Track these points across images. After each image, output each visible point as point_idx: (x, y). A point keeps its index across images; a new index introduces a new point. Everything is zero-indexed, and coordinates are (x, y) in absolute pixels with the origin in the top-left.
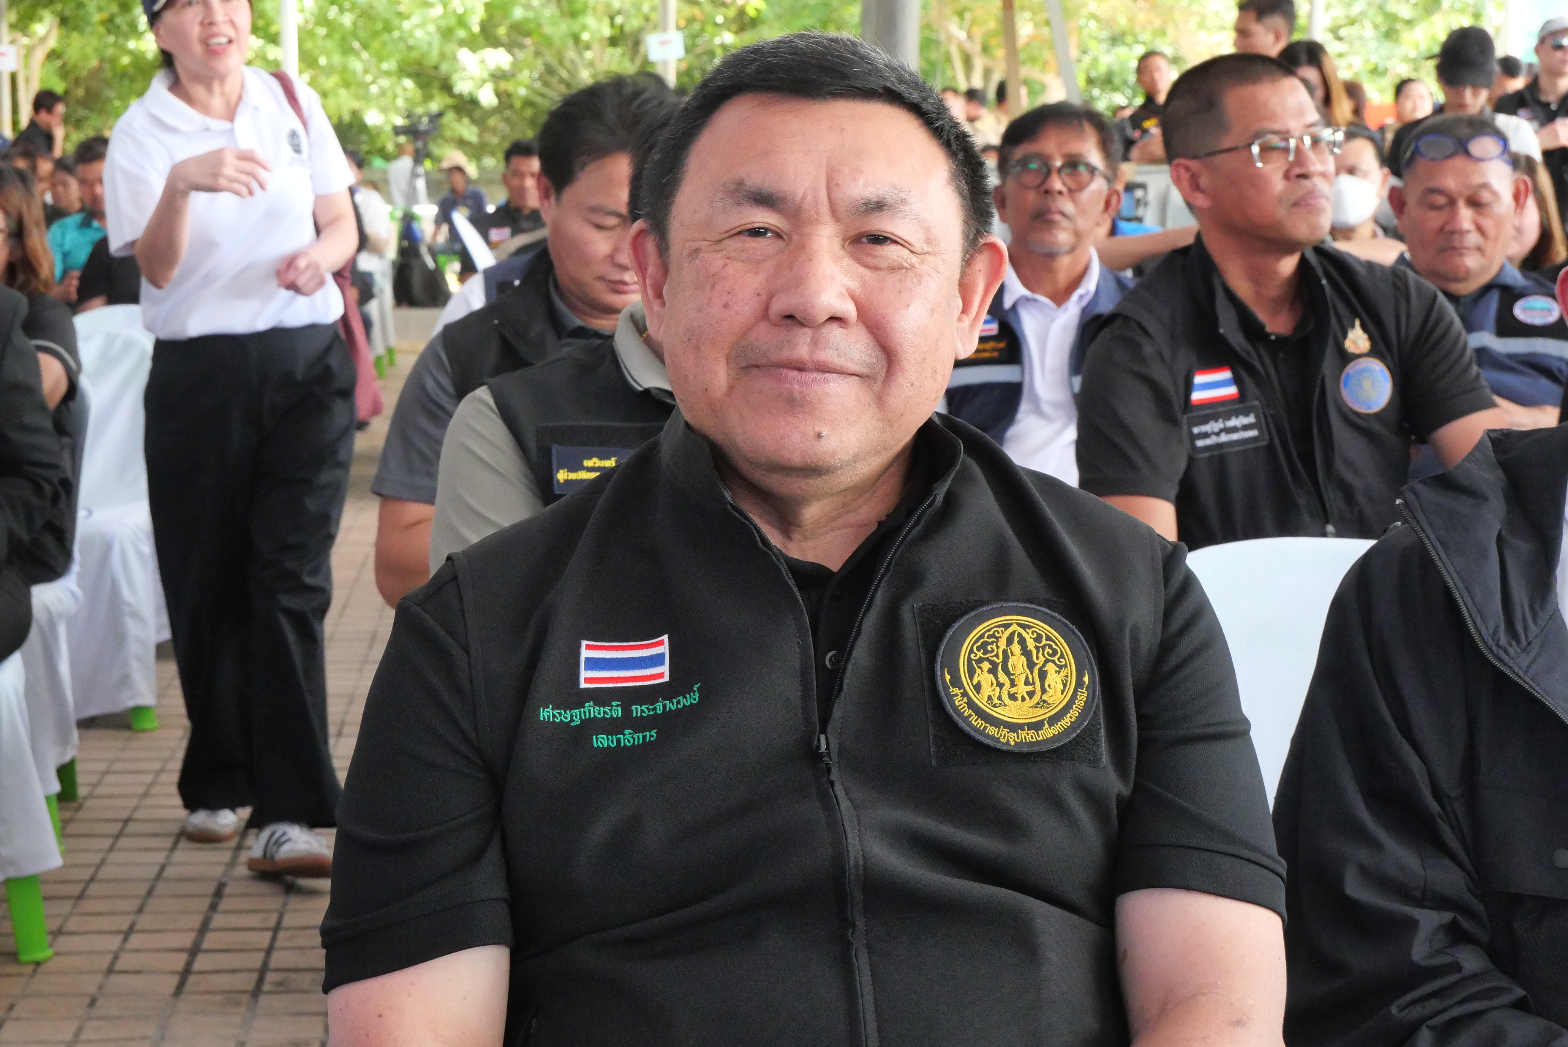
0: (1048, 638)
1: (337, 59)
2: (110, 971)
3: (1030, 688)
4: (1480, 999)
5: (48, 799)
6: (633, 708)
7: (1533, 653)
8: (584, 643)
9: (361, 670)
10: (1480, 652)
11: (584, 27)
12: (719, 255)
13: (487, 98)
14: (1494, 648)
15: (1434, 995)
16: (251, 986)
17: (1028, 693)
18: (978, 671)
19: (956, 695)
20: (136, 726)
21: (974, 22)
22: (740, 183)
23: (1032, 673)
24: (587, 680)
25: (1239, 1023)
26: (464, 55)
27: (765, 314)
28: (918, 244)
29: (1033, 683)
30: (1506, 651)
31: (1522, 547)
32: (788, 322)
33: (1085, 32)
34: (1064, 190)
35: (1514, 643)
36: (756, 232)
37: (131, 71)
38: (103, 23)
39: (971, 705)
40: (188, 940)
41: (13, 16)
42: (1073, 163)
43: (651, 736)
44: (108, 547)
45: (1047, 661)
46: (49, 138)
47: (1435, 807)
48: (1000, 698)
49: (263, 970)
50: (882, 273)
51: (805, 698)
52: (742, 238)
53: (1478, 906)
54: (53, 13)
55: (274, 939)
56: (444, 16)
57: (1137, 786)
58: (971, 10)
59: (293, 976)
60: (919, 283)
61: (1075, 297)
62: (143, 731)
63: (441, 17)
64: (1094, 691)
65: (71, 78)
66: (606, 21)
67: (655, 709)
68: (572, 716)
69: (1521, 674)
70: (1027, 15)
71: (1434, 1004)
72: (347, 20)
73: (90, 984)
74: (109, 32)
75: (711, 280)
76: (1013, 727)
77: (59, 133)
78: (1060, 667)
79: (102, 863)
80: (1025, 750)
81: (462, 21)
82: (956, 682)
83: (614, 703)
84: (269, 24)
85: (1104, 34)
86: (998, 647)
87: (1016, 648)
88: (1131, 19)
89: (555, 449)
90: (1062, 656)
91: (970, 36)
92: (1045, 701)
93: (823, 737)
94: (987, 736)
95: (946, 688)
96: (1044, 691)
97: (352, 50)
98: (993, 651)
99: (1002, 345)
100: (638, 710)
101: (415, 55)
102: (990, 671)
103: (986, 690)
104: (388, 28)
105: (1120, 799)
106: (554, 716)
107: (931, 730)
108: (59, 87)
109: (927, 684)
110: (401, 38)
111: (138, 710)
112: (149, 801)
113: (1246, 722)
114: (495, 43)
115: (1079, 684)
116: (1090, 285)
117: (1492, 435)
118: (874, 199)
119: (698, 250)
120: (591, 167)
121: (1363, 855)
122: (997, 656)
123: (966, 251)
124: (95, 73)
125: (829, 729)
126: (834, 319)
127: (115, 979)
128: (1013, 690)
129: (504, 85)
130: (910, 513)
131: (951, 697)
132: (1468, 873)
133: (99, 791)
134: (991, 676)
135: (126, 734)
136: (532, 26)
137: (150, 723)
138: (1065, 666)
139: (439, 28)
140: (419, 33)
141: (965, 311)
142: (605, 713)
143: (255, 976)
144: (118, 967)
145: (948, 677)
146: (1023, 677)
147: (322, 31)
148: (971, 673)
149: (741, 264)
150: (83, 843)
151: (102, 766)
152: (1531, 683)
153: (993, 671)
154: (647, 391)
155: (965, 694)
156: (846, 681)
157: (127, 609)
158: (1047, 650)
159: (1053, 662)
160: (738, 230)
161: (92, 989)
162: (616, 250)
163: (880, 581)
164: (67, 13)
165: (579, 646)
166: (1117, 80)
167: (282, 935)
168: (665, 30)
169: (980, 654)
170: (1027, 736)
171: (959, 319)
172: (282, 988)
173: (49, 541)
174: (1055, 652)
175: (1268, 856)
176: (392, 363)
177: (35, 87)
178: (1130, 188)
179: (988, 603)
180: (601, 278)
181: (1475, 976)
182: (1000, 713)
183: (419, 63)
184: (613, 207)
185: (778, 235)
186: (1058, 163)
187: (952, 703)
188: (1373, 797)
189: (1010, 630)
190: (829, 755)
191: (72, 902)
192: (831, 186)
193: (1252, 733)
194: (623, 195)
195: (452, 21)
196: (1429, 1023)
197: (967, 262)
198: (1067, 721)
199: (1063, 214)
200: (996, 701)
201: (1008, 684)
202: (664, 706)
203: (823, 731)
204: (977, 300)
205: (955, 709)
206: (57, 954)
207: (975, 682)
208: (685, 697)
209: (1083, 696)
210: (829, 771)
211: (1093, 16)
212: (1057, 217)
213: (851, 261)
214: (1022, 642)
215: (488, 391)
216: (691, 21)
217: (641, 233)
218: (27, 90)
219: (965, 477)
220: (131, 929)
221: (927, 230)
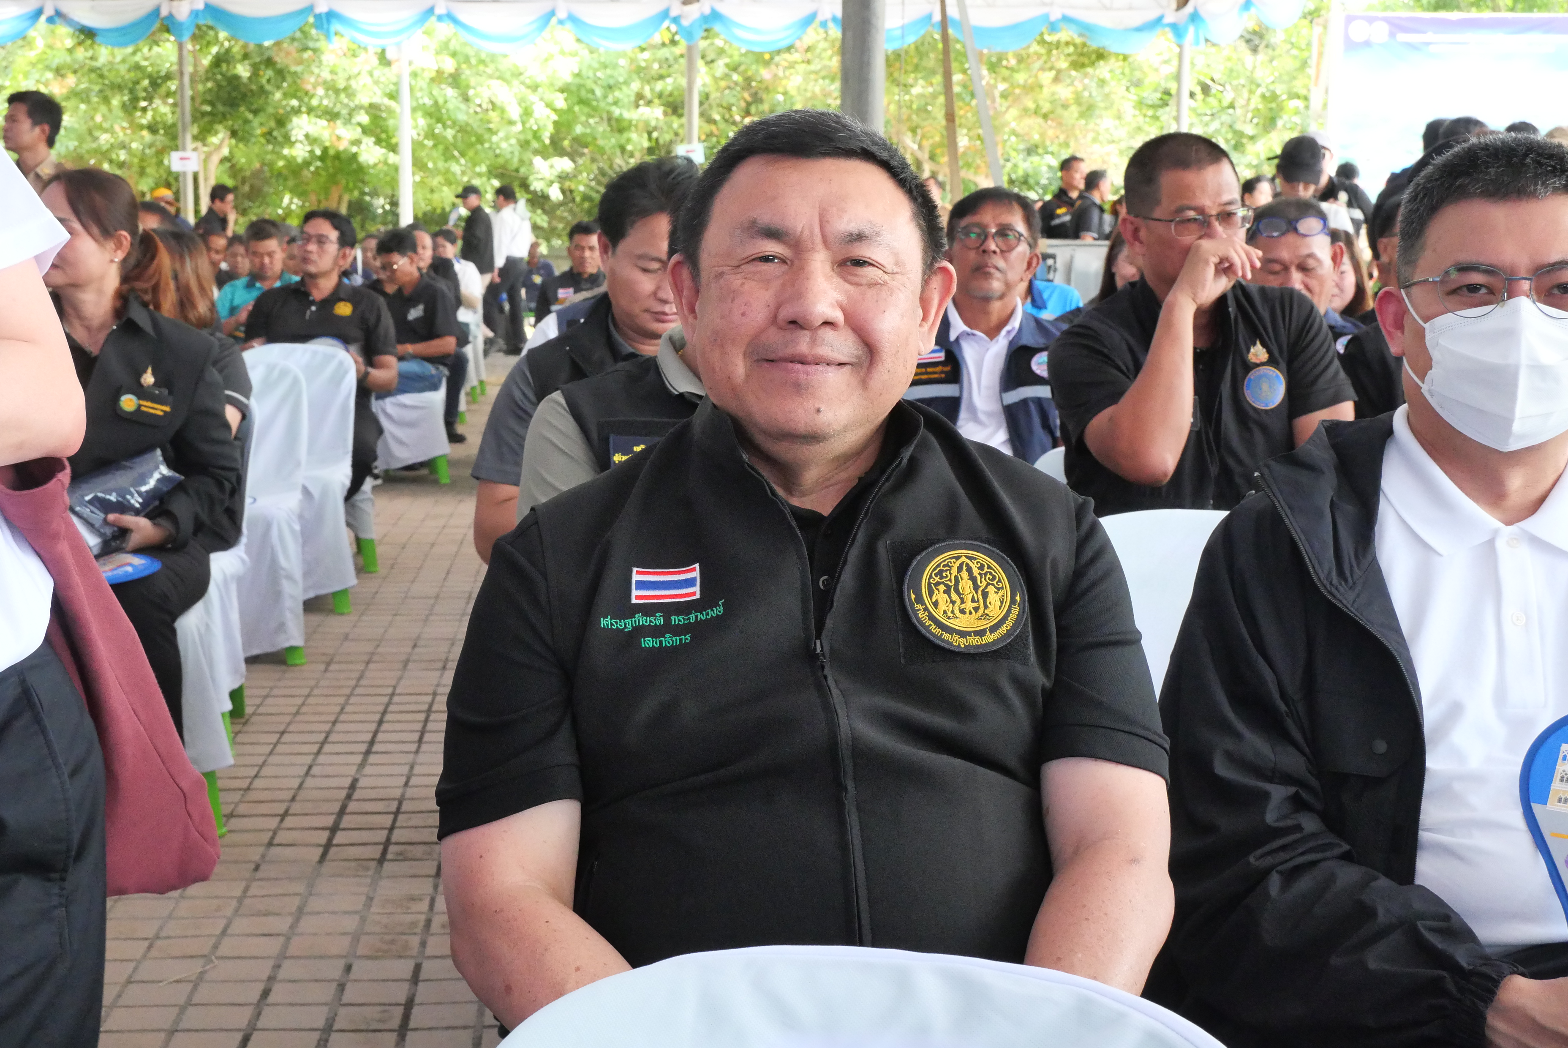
0: (989, 567)
1: (441, 164)
2: (270, 844)
3: (976, 605)
4: (1317, 852)
5: (223, 714)
6: (672, 618)
7: (1357, 591)
8: (635, 569)
9: (460, 621)
10: (1317, 589)
11: (628, 140)
12: (738, 276)
13: (555, 194)
14: (1328, 586)
15: (1283, 848)
16: (377, 855)
17: (974, 608)
18: (936, 592)
19: (919, 610)
20: (290, 662)
21: (923, 136)
22: (754, 222)
23: (977, 593)
24: (637, 597)
25: (1134, 861)
26: (538, 161)
27: (774, 320)
28: (889, 266)
29: (978, 601)
30: (1337, 589)
31: (1349, 509)
32: (792, 326)
33: (1008, 143)
34: (998, 250)
35: (1343, 583)
36: (766, 259)
37: (285, 172)
38: (264, 135)
39: (931, 617)
40: (329, 821)
41: (195, 130)
42: (1004, 231)
43: (686, 639)
44: (268, 526)
45: (988, 584)
46: (224, 222)
47: (1283, 707)
48: (952, 612)
49: (387, 843)
50: (863, 288)
51: (805, 613)
52: (756, 263)
53: (1313, 782)
54: (225, 127)
55: (395, 821)
56: (523, 131)
57: (1057, 682)
58: (922, 128)
59: (409, 848)
60: (891, 295)
61: (1004, 332)
62: (296, 665)
63: (520, 133)
64: (1024, 608)
65: (239, 177)
66: (646, 136)
67: (689, 619)
68: (625, 624)
69: (1349, 606)
70: (965, 131)
71: (1282, 856)
72: (449, 133)
73: (255, 854)
74: (268, 142)
75: (733, 294)
76: (963, 634)
77: (232, 217)
78: (998, 589)
79: (264, 764)
80: (972, 651)
81: (536, 136)
82: (920, 600)
83: (657, 615)
84: (389, 138)
85: (1022, 146)
86: (951, 574)
87: (965, 574)
88: (1042, 135)
89: (612, 438)
90: (1000, 581)
91: (920, 147)
92: (987, 615)
93: (818, 642)
94: (943, 641)
95: (912, 605)
96: (986, 607)
97: (453, 157)
98: (947, 577)
99: (948, 369)
100: (675, 619)
101: (501, 161)
102: (945, 592)
103: (942, 606)
104: (480, 140)
105: (1044, 689)
106: (612, 624)
107: (900, 635)
108: (229, 183)
109: (897, 601)
110: (490, 148)
111: (292, 649)
112: (299, 718)
113: (1138, 633)
114: (562, 153)
115: (1013, 601)
116: (1015, 323)
117: (1325, 424)
118: (855, 231)
119: (722, 274)
120: (638, 224)
121: (1229, 744)
122: (950, 580)
123: (924, 273)
124: (257, 174)
125: (823, 637)
126: (827, 323)
127: (275, 850)
128: (963, 606)
129: (567, 184)
130: (883, 472)
131: (915, 611)
132: (1308, 759)
133: (262, 710)
134: (946, 595)
135: (284, 668)
136: (589, 139)
137: (299, 659)
138: (1002, 588)
139: (518, 140)
140: (504, 145)
141: (924, 319)
142: (651, 621)
143: (381, 847)
144: (276, 841)
145: (913, 596)
146: (970, 596)
147: (429, 143)
148: (931, 593)
149: (754, 283)
150: (249, 749)
151: (264, 692)
152: (1356, 613)
153: (947, 592)
154: (681, 395)
155: (926, 609)
156: (836, 599)
157: (282, 572)
158: (988, 576)
159: (993, 585)
160: (753, 257)
161: (257, 858)
162: (658, 288)
163: (862, 522)
164: (236, 127)
165: (631, 572)
166: (1031, 181)
167: (401, 817)
168: (690, 142)
169: (937, 579)
170: (974, 641)
171: (920, 325)
172: (402, 857)
173: (225, 521)
174: (994, 578)
175: (1156, 734)
176: (483, 393)
177: (212, 182)
178: (1045, 257)
179: (943, 540)
180: (647, 311)
181: (1313, 835)
182: (952, 623)
183: (504, 167)
184: (655, 254)
185: (783, 261)
186: (994, 230)
187: (916, 616)
188: (1236, 701)
189: (960, 561)
190: (823, 655)
191: (241, 792)
192: (823, 222)
193: (1143, 642)
194: (665, 246)
195: (529, 136)
196: (1279, 868)
197: (926, 282)
198: (1004, 629)
199: (997, 268)
200: (950, 614)
201: (959, 602)
202: (696, 617)
203: (819, 637)
204: (933, 311)
205: (919, 620)
206: (230, 831)
207: (934, 600)
208: (712, 610)
209: (1016, 610)
210: (823, 667)
211: (1014, 133)
212: (992, 270)
213: (839, 280)
214: (969, 570)
215: (561, 395)
216: (709, 135)
217: (678, 263)
218: (206, 186)
219: (924, 445)
220: (286, 813)
221: (896, 255)
